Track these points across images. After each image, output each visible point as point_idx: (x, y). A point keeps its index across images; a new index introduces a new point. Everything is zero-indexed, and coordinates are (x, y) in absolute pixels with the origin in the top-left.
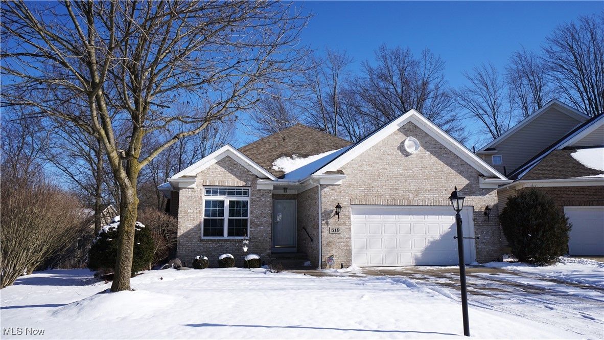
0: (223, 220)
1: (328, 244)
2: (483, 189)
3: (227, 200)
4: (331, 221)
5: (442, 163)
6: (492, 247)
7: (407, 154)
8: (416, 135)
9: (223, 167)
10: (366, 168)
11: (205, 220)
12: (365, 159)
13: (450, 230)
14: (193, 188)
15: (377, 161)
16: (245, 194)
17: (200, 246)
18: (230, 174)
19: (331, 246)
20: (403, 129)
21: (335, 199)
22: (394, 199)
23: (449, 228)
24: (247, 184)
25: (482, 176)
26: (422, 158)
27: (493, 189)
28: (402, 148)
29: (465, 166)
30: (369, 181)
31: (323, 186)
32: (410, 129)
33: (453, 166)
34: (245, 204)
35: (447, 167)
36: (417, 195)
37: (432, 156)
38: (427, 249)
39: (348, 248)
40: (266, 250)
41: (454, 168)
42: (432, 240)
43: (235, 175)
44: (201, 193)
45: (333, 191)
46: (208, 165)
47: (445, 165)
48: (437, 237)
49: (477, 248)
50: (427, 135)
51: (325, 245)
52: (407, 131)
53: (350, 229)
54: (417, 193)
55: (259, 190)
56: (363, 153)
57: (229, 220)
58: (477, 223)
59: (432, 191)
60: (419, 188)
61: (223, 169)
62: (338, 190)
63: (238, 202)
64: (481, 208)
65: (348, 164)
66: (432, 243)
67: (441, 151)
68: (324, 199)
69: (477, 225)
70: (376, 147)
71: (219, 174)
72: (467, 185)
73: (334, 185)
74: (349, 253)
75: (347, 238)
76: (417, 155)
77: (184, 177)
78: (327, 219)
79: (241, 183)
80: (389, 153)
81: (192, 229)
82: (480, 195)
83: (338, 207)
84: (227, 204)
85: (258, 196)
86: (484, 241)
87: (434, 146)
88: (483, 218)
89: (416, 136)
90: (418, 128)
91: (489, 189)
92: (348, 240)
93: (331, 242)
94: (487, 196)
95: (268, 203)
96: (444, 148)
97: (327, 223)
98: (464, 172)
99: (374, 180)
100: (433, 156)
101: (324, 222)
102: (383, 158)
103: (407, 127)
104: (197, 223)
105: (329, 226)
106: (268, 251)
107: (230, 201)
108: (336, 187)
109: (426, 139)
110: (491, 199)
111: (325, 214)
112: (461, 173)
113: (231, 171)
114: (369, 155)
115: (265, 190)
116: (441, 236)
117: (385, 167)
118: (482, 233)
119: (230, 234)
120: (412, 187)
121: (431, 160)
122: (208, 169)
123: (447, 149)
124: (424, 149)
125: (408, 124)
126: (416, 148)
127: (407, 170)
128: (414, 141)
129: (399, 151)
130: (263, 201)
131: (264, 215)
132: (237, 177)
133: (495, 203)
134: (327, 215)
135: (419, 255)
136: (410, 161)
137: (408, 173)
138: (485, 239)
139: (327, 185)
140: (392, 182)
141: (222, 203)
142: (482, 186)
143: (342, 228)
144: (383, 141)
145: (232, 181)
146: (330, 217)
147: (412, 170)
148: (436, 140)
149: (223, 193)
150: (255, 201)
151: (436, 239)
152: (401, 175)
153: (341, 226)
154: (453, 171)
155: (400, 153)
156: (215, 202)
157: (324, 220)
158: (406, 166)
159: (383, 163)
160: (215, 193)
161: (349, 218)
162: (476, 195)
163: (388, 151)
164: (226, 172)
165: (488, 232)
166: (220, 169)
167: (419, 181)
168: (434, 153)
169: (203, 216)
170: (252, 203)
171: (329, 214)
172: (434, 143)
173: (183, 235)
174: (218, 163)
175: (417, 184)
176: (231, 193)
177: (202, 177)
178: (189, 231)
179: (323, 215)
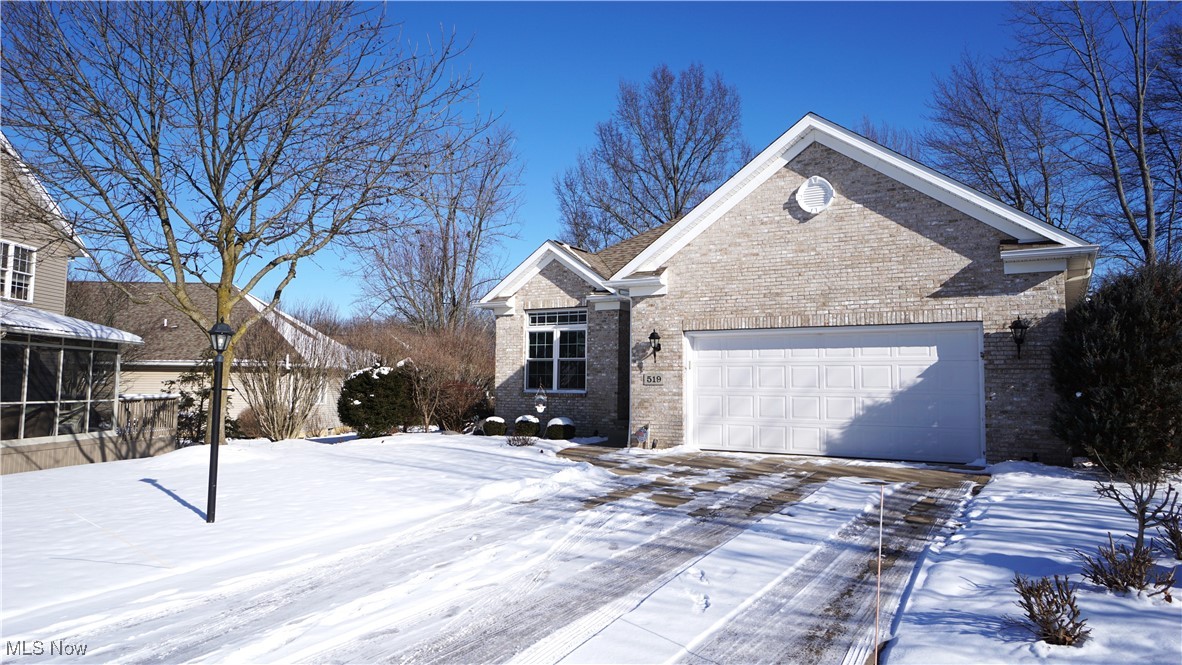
0: (552, 362)
1: (641, 404)
2: (1016, 276)
3: (557, 331)
4: (648, 362)
5: (893, 225)
6: (1035, 423)
7: (805, 217)
8: (829, 169)
9: (549, 278)
10: (715, 257)
11: (530, 363)
12: (713, 239)
13: (920, 380)
14: (512, 315)
15: (738, 240)
16: (583, 319)
17: (522, 403)
18: (558, 289)
19: (646, 408)
20: (799, 162)
21: (656, 323)
22: (771, 315)
23: (919, 377)
24: (581, 303)
25: (1013, 242)
26: (842, 219)
27: (1048, 275)
28: (792, 207)
29: (962, 224)
30: (719, 283)
31: (637, 300)
32: (813, 160)
33: (927, 228)
34: (582, 334)
35: (905, 232)
36: (824, 304)
37: (868, 211)
38: (857, 423)
39: (676, 413)
40: (609, 412)
41: (927, 232)
42: (869, 402)
43: (565, 290)
44: (522, 322)
45: (653, 308)
46: (528, 277)
47: (903, 229)
48: (884, 396)
49: (987, 426)
50: (856, 164)
51: (636, 405)
52: (806, 165)
53: (680, 378)
54: (825, 299)
55: (600, 312)
56: (710, 228)
57: (562, 364)
58: (991, 362)
59: (863, 292)
60: (830, 289)
61: (549, 282)
62: (660, 305)
63: (573, 334)
64: (1004, 325)
65: (680, 252)
66: (869, 410)
67: (892, 197)
68: (636, 323)
69: (991, 367)
70: (737, 212)
71: (543, 290)
72: (964, 271)
73: (654, 296)
74: (678, 424)
75: (674, 395)
76: (829, 216)
77: (496, 299)
78: (641, 359)
79: (574, 302)
80: (765, 219)
81: (512, 377)
82: (1006, 291)
83: (654, 336)
84: (557, 336)
85: (597, 322)
86: (1009, 408)
87: (874, 188)
88: (1011, 350)
89: (827, 172)
90: (835, 152)
91: (1035, 275)
92: (677, 398)
93: (647, 401)
94: (1027, 292)
95: (612, 333)
96: (903, 189)
97: (640, 367)
98: (955, 238)
99: (731, 279)
100: (870, 212)
101: (636, 365)
102: (750, 232)
103: (806, 157)
104: (517, 367)
105: (644, 372)
106: (613, 415)
107: (561, 332)
108: (657, 301)
109: (853, 174)
110: (1042, 302)
111: (637, 351)
112: (947, 241)
113: (560, 284)
114: (722, 231)
115: (608, 311)
116: (893, 393)
117: (755, 251)
118: (1004, 386)
119: (561, 386)
120: (814, 288)
121: (866, 221)
122: (530, 283)
123: (909, 188)
124: (849, 198)
125: (811, 149)
126: (826, 200)
127: (803, 251)
128: (820, 185)
129: (786, 212)
130: (606, 330)
131: (607, 354)
132: (568, 292)
133: (1055, 310)
134: (642, 350)
135: (836, 434)
136: (811, 231)
137: (804, 257)
138: (1011, 403)
139: (643, 298)
140: (767, 281)
141: (550, 334)
142: (1008, 270)
143: (666, 375)
144: (752, 196)
145: (563, 300)
146: (645, 356)
147: (814, 249)
148: (880, 174)
149: (551, 320)
150: (593, 331)
151: (882, 400)
152: (789, 263)
153: (663, 373)
154: (922, 240)
155: (790, 217)
156: (541, 334)
157: (634, 361)
158: (801, 243)
159: (750, 244)
160: (542, 320)
161: (680, 357)
162: (993, 294)
163: (762, 216)
164: (553, 285)
165: (1025, 385)
166: (545, 282)
167: (832, 272)
168: (873, 205)
169: (526, 357)
170: (589, 333)
171: (644, 351)
172: (874, 179)
173: (501, 386)
174: (542, 273)
175: (826, 280)
176: (563, 317)
177: (522, 297)
178: (508, 380)
179: (635, 351)
